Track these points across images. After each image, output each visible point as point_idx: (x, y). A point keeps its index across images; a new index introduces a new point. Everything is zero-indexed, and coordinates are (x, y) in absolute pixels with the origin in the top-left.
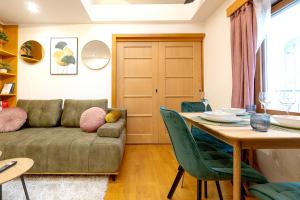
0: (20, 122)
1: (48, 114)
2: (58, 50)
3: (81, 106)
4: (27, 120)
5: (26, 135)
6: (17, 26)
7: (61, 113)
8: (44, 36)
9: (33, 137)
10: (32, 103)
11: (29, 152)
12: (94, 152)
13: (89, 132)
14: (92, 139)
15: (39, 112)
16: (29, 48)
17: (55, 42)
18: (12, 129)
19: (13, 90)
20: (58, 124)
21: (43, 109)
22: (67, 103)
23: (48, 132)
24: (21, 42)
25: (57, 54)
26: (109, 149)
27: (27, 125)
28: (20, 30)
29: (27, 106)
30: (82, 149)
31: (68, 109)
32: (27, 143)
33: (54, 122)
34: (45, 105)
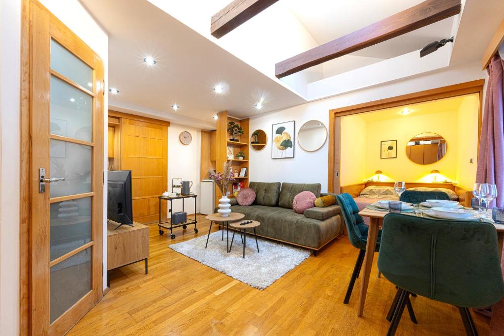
0: (251, 200)
1: (269, 195)
2: (278, 135)
3: (296, 189)
4: (256, 198)
5: (255, 209)
6: (248, 119)
7: (279, 194)
8: (268, 125)
9: (259, 211)
10: (259, 184)
11: (258, 219)
12: (299, 227)
13: (300, 213)
14: (300, 218)
15: (264, 193)
16: (257, 134)
17: (276, 128)
18: (247, 204)
19: (246, 174)
20: (277, 205)
21: (266, 190)
22: (285, 186)
23: (269, 209)
24: (251, 132)
25: (277, 140)
26: (310, 227)
27: (255, 203)
28: (250, 122)
29: (256, 187)
30: (291, 223)
31: (285, 191)
32: (256, 213)
33: (274, 202)
34: (268, 187)
